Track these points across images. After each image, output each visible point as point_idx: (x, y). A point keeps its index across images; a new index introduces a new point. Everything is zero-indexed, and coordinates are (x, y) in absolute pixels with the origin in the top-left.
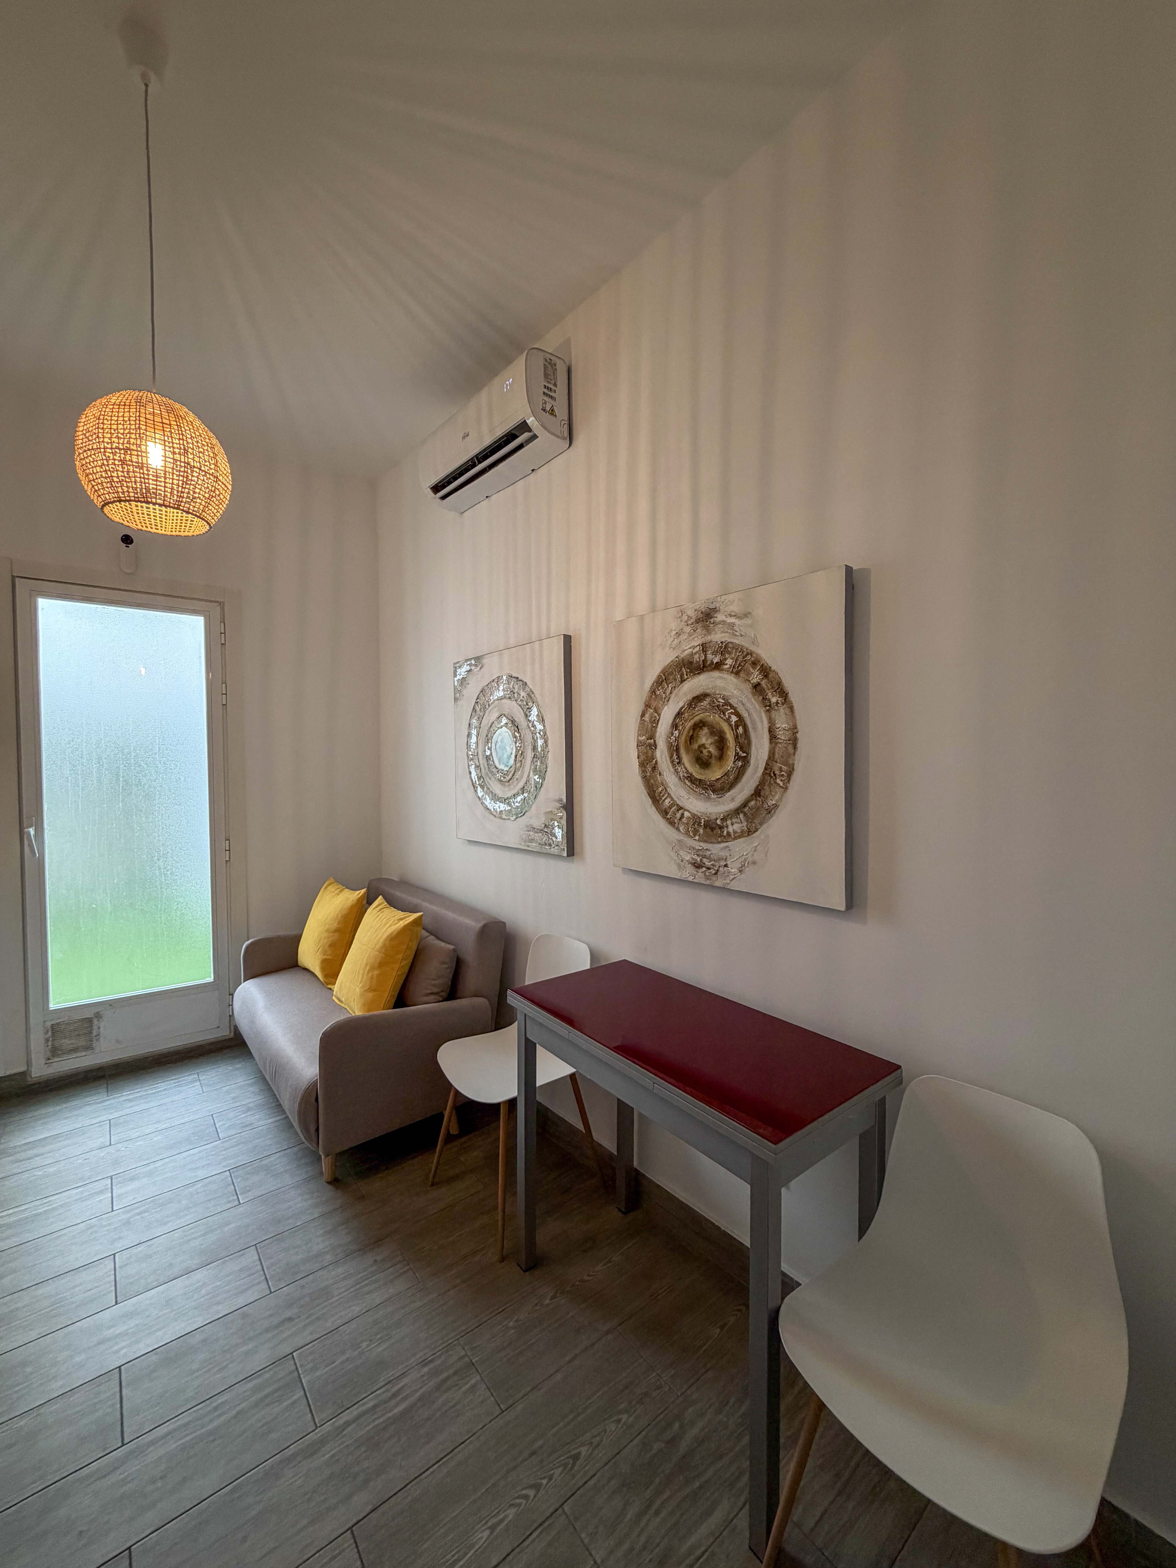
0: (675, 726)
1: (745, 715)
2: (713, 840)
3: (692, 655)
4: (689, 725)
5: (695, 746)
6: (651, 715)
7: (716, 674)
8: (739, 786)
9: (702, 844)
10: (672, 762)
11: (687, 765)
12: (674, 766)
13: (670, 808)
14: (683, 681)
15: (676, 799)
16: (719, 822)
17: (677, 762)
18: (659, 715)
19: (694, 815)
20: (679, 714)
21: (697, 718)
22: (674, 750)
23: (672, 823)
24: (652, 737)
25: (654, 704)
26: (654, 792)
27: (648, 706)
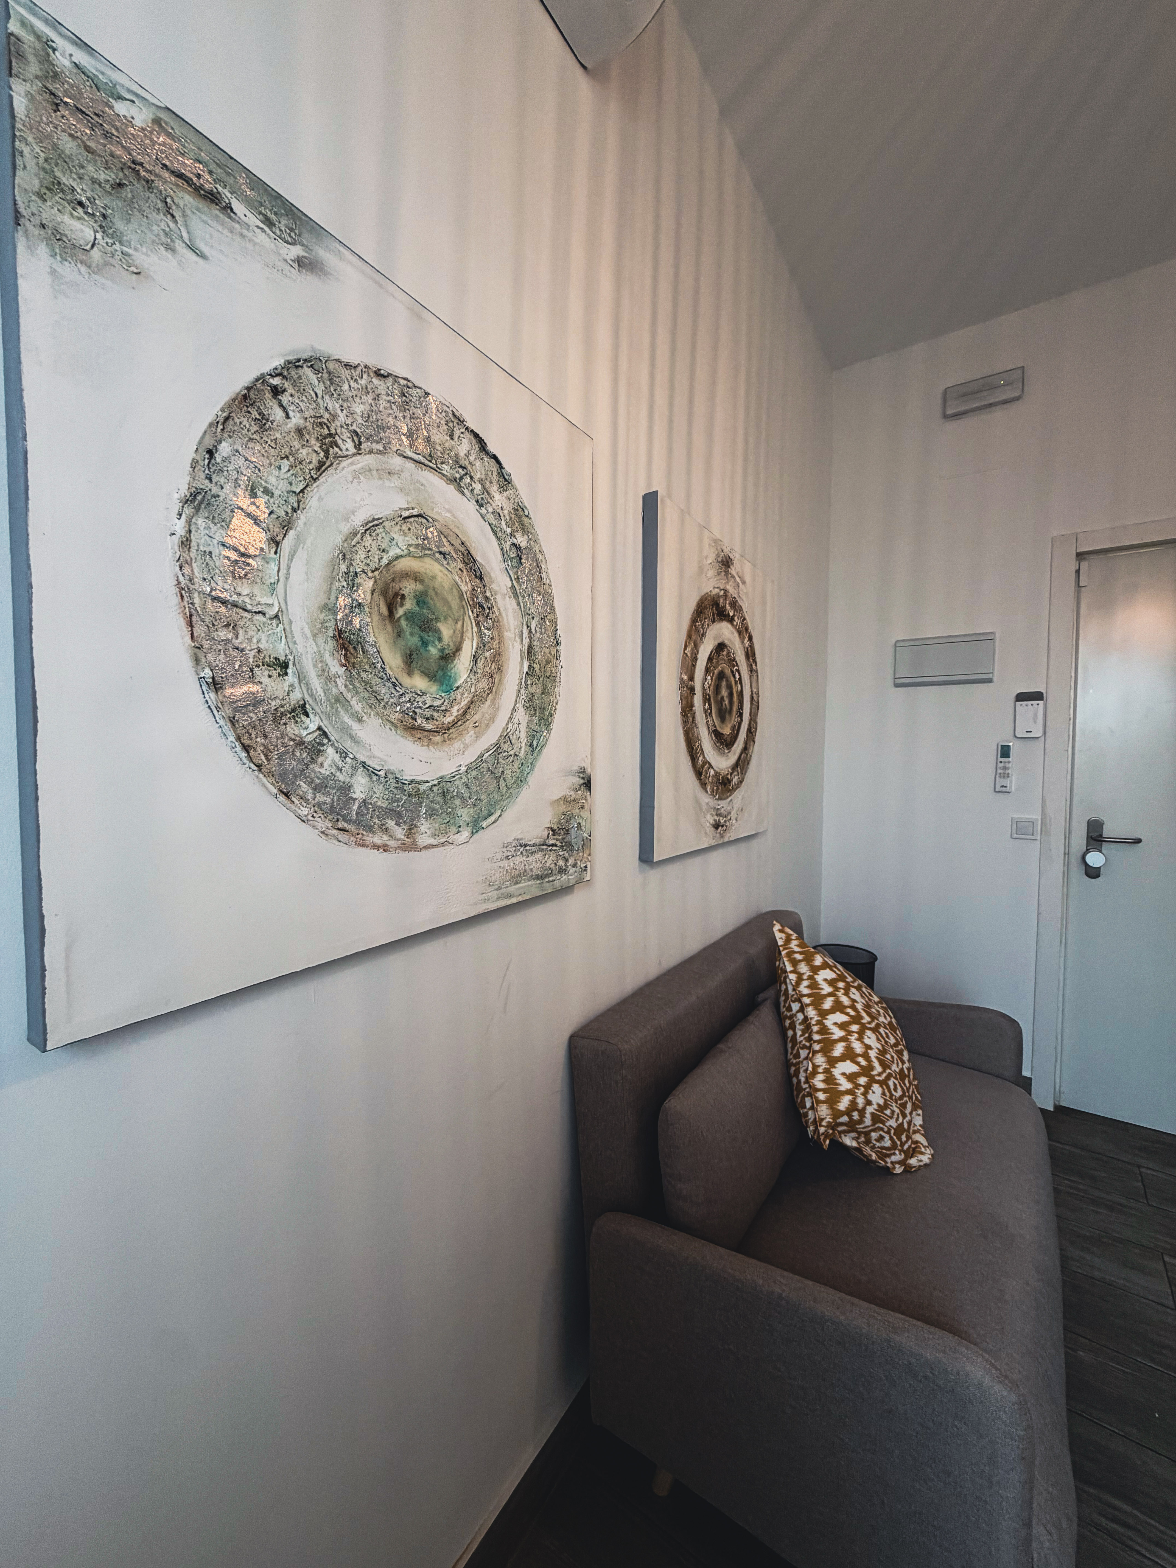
0: (707, 670)
1: (742, 675)
2: (725, 796)
3: (719, 596)
4: (716, 672)
5: (719, 698)
6: (692, 650)
7: (729, 626)
8: (738, 741)
9: (719, 802)
10: (705, 712)
11: (714, 718)
12: (706, 716)
13: (703, 766)
14: (713, 621)
15: (706, 756)
16: (729, 776)
17: (708, 713)
18: (698, 652)
19: (716, 772)
20: (710, 659)
21: (720, 668)
22: (706, 699)
23: (703, 785)
24: (691, 678)
25: (694, 637)
26: (693, 748)
27: (689, 636)
